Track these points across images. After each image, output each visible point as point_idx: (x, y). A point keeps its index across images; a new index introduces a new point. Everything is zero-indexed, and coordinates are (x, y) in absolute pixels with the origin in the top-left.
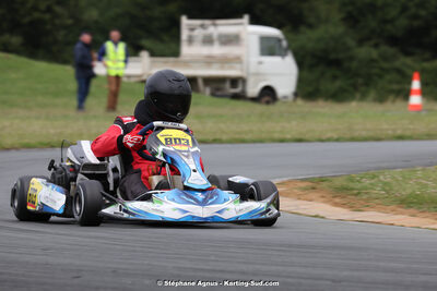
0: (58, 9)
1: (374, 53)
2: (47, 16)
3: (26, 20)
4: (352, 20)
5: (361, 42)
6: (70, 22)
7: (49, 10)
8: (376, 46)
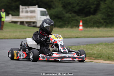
1: (70, 15)
4: (64, 7)
5: (67, 13)
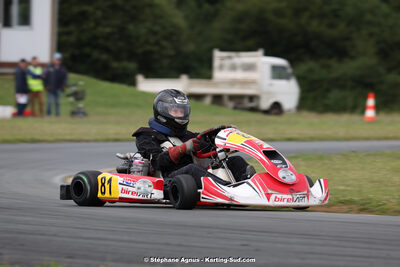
0: (165, 43)
2: (156, 48)
3: (140, 51)
5: (389, 70)
6: (172, 52)
7: (157, 43)
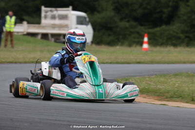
1: (127, 25)
8: (128, 21)
